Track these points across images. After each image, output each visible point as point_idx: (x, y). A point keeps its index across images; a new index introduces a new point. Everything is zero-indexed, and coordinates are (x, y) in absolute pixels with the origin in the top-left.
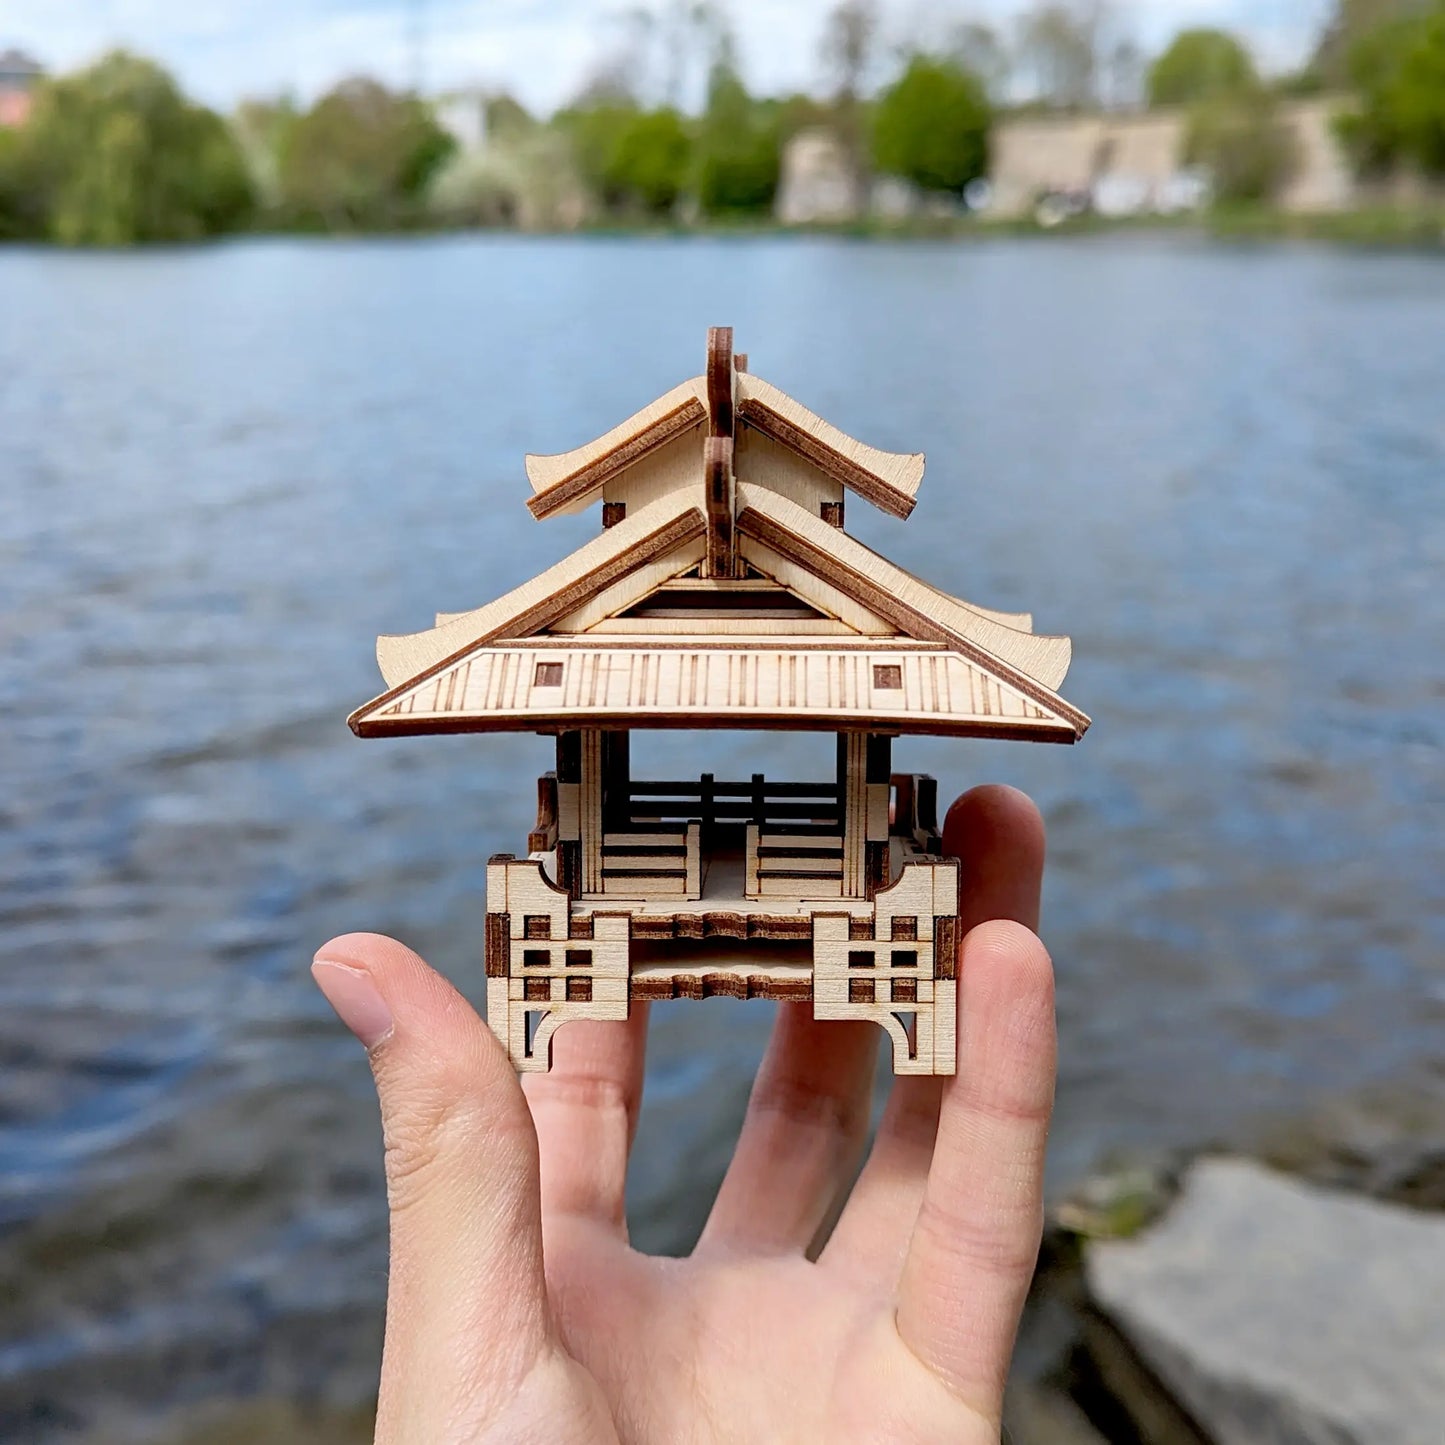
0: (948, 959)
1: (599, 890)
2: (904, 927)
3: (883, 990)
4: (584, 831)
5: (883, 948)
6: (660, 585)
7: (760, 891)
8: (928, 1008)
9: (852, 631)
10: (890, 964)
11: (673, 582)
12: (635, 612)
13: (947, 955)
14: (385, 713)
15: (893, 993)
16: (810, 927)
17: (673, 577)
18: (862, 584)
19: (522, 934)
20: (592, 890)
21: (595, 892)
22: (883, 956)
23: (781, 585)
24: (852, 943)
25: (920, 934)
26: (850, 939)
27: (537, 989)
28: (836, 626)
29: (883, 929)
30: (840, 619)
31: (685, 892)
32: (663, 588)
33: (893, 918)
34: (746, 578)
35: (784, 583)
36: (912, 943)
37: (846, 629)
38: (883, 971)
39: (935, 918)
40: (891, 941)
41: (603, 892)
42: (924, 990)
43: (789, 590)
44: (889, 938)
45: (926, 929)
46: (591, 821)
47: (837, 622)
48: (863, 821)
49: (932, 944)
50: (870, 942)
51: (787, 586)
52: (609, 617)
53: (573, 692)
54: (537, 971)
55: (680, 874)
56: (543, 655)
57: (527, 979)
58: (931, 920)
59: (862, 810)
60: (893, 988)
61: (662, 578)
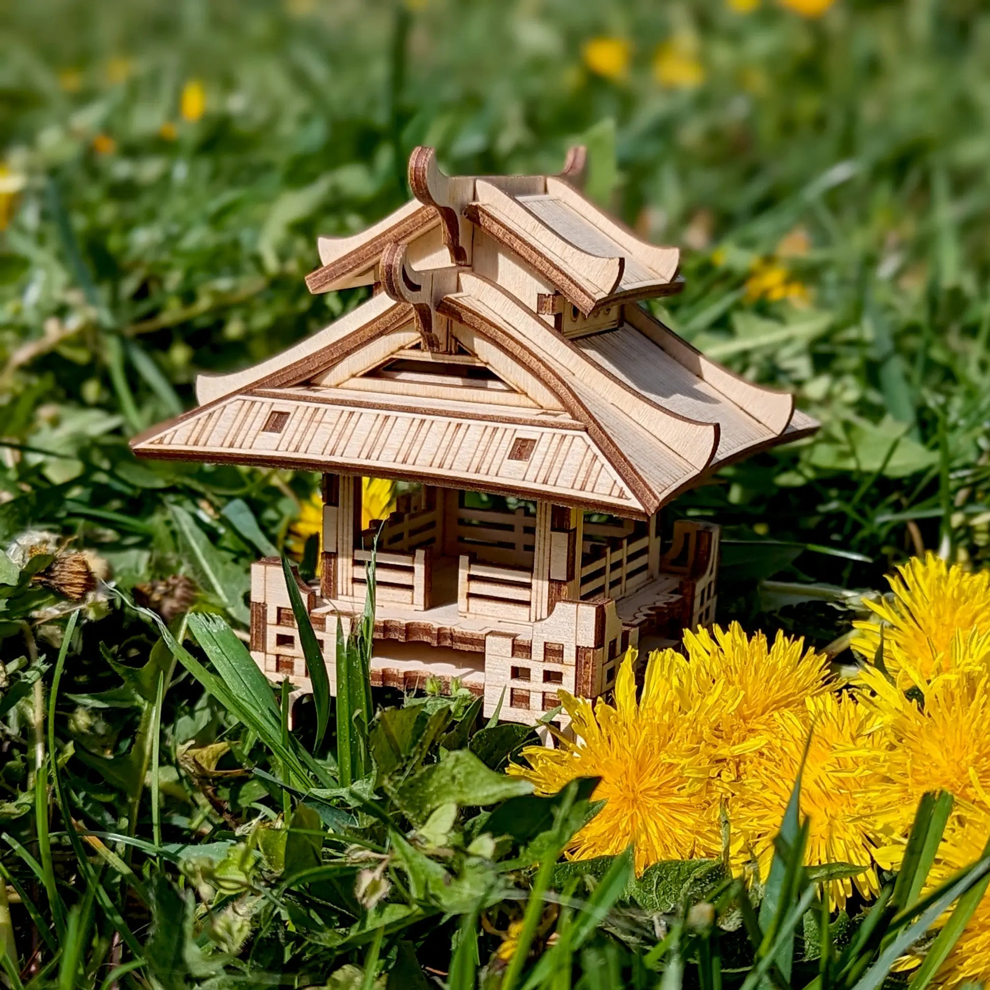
0: (586, 682)
1: (350, 593)
2: (553, 652)
3: (536, 701)
4: (339, 546)
5: (537, 667)
6: (392, 353)
7: (468, 609)
9: (534, 405)
10: (542, 680)
11: (402, 352)
12: (374, 373)
13: (586, 678)
14: (152, 443)
15: (543, 705)
16: (483, 643)
17: (402, 348)
18: (542, 367)
19: (275, 620)
20: (345, 593)
21: (347, 595)
22: (537, 674)
23: (482, 362)
24: (515, 659)
25: (566, 659)
26: (513, 655)
27: (285, 665)
28: (523, 400)
29: (538, 651)
30: (526, 394)
31: (412, 603)
32: (394, 356)
33: (545, 643)
34: (456, 354)
35: (485, 361)
36: (559, 665)
37: (531, 403)
38: (536, 686)
39: (578, 647)
40: (544, 661)
41: (353, 595)
43: (488, 367)
44: (542, 658)
45: (570, 655)
46: (345, 538)
47: (523, 396)
48: (547, 561)
49: (574, 668)
50: (528, 661)
51: (487, 363)
52: (354, 376)
53: (287, 438)
54: (285, 651)
55: (410, 587)
56: (281, 405)
57: (278, 656)
58: (575, 649)
59: (547, 553)
60: (544, 699)
61: (395, 347)
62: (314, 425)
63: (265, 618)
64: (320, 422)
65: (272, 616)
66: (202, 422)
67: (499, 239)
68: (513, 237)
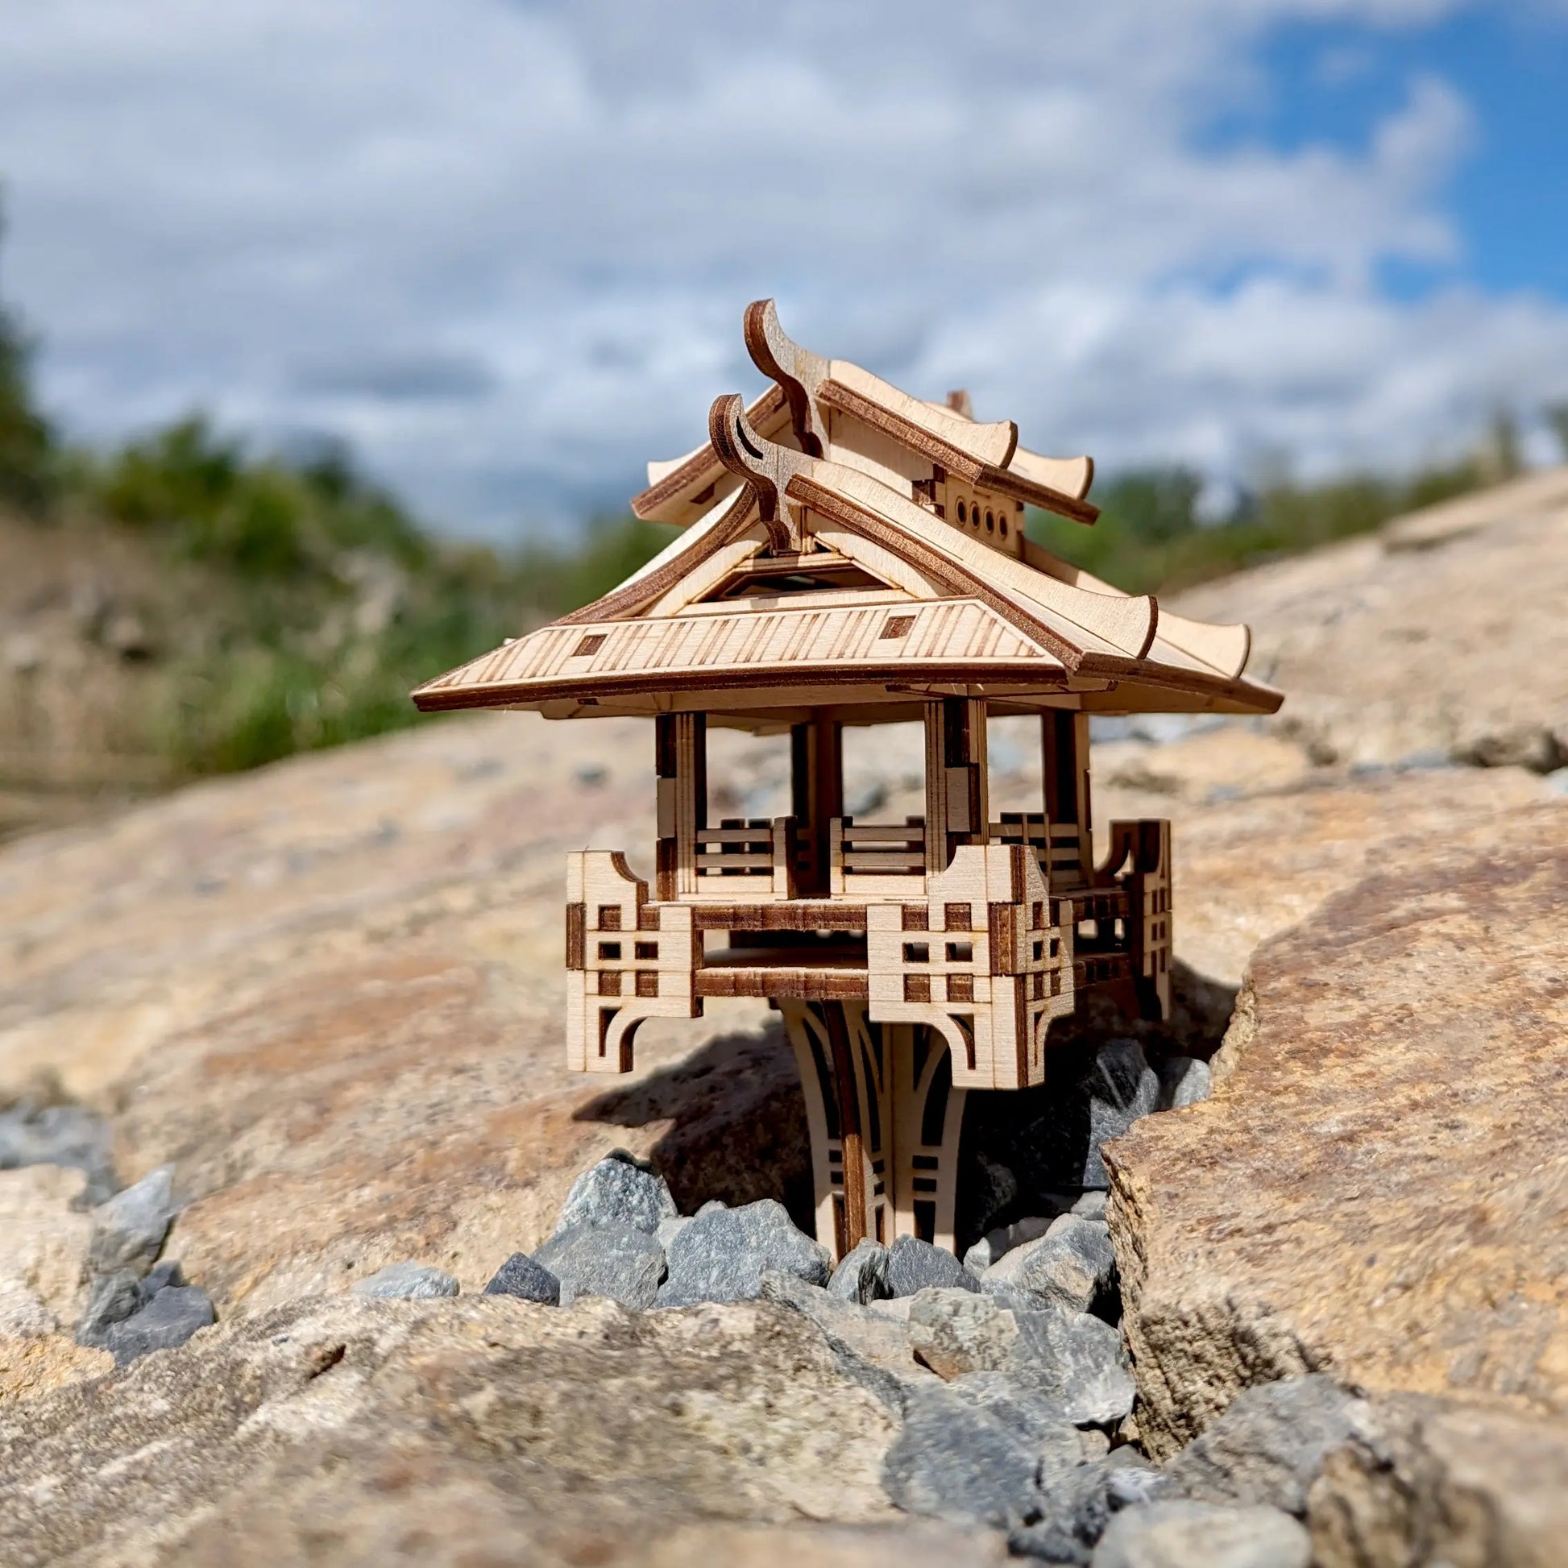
0: (1005, 953)
1: (693, 889)
2: (957, 916)
3: (939, 987)
4: (679, 830)
5: (936, 940)
6: (736, 567)
7: (844, 887)
8: (986, 1008)
9: (911, 598)
10: (944, 957)
11: (745, 563)
12: (712, 597)
13: (1004, 947)
15: (949, 993)
16: (864, 919)
17: (746, 558)
18: (921, 550)
19: (596, 925)
20: (687, 890)
21: (690, 892)
22: (937, 951)
23: (846, 558)
24: (907, 933)
25: (975, 923)
26: (903, 929)
27: (608, 984)
28: (898, 595)
29: (937, 919)
30: (903, 588)
31: (773, 892)
32: (738, 570)
33: (947, 905)
34: (814, 553)
35: (849, 555)
36: (967, 934)
38: (938, 966)
39: (990, 905)
40: (946, 931)
41: (697, 892)
42: (981, 987)
43: (853, 562)
44: (942, 927)
45: (980, 918)
46: (686, 818)
47: (899, 592)
48: (943, 809)
49: (987, 935)
50: (924, 933)
51: (851, 559)
52: (689, 603)
53: (602, 659)
54: (611, 965)
55: (768, 872)
56: (595, 630)
57: (601, 973)
58: (986, 908)
59: (942, 797)
60: (949, 985)
61: (738, 559)
62: (636, 641)
63: (583, 923)
64: (644, 637)
65: (592, 920)
66: (497, 662)
67: (859, 416)
68: (878, 412)
